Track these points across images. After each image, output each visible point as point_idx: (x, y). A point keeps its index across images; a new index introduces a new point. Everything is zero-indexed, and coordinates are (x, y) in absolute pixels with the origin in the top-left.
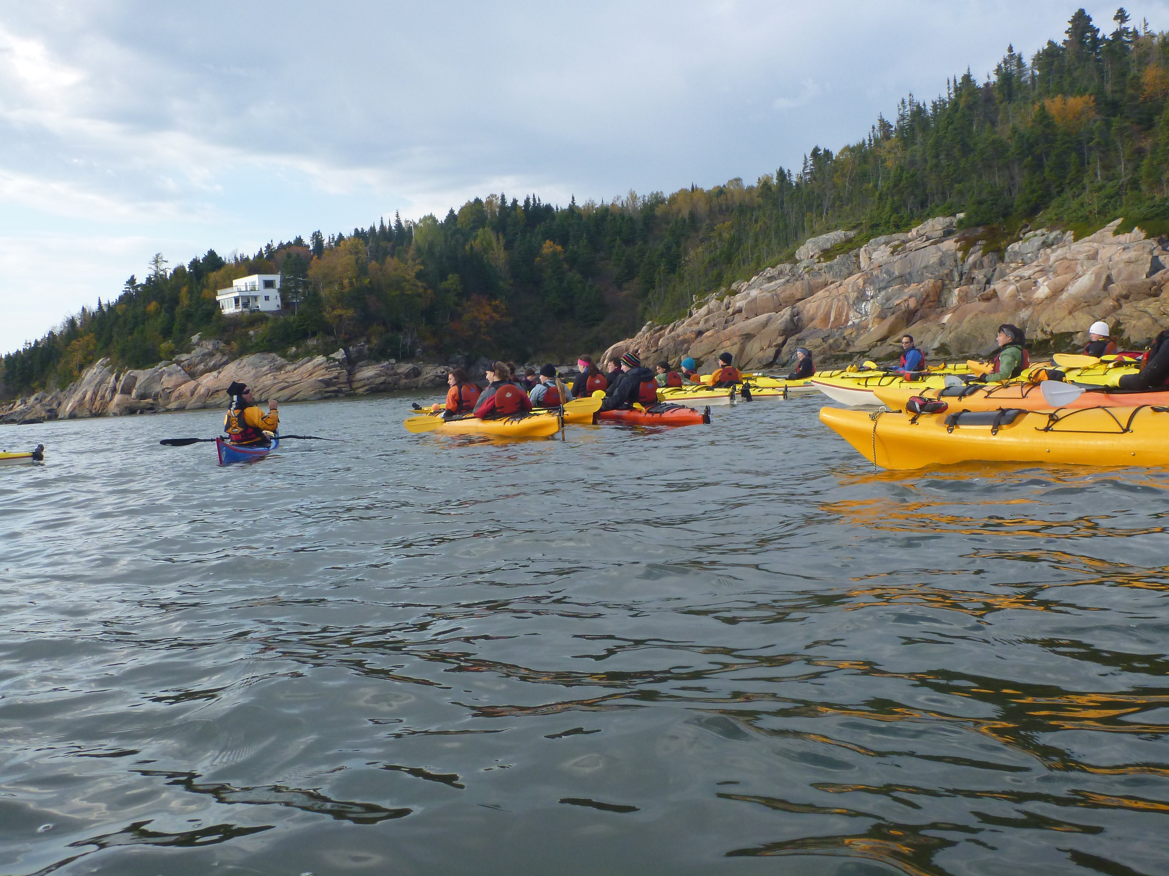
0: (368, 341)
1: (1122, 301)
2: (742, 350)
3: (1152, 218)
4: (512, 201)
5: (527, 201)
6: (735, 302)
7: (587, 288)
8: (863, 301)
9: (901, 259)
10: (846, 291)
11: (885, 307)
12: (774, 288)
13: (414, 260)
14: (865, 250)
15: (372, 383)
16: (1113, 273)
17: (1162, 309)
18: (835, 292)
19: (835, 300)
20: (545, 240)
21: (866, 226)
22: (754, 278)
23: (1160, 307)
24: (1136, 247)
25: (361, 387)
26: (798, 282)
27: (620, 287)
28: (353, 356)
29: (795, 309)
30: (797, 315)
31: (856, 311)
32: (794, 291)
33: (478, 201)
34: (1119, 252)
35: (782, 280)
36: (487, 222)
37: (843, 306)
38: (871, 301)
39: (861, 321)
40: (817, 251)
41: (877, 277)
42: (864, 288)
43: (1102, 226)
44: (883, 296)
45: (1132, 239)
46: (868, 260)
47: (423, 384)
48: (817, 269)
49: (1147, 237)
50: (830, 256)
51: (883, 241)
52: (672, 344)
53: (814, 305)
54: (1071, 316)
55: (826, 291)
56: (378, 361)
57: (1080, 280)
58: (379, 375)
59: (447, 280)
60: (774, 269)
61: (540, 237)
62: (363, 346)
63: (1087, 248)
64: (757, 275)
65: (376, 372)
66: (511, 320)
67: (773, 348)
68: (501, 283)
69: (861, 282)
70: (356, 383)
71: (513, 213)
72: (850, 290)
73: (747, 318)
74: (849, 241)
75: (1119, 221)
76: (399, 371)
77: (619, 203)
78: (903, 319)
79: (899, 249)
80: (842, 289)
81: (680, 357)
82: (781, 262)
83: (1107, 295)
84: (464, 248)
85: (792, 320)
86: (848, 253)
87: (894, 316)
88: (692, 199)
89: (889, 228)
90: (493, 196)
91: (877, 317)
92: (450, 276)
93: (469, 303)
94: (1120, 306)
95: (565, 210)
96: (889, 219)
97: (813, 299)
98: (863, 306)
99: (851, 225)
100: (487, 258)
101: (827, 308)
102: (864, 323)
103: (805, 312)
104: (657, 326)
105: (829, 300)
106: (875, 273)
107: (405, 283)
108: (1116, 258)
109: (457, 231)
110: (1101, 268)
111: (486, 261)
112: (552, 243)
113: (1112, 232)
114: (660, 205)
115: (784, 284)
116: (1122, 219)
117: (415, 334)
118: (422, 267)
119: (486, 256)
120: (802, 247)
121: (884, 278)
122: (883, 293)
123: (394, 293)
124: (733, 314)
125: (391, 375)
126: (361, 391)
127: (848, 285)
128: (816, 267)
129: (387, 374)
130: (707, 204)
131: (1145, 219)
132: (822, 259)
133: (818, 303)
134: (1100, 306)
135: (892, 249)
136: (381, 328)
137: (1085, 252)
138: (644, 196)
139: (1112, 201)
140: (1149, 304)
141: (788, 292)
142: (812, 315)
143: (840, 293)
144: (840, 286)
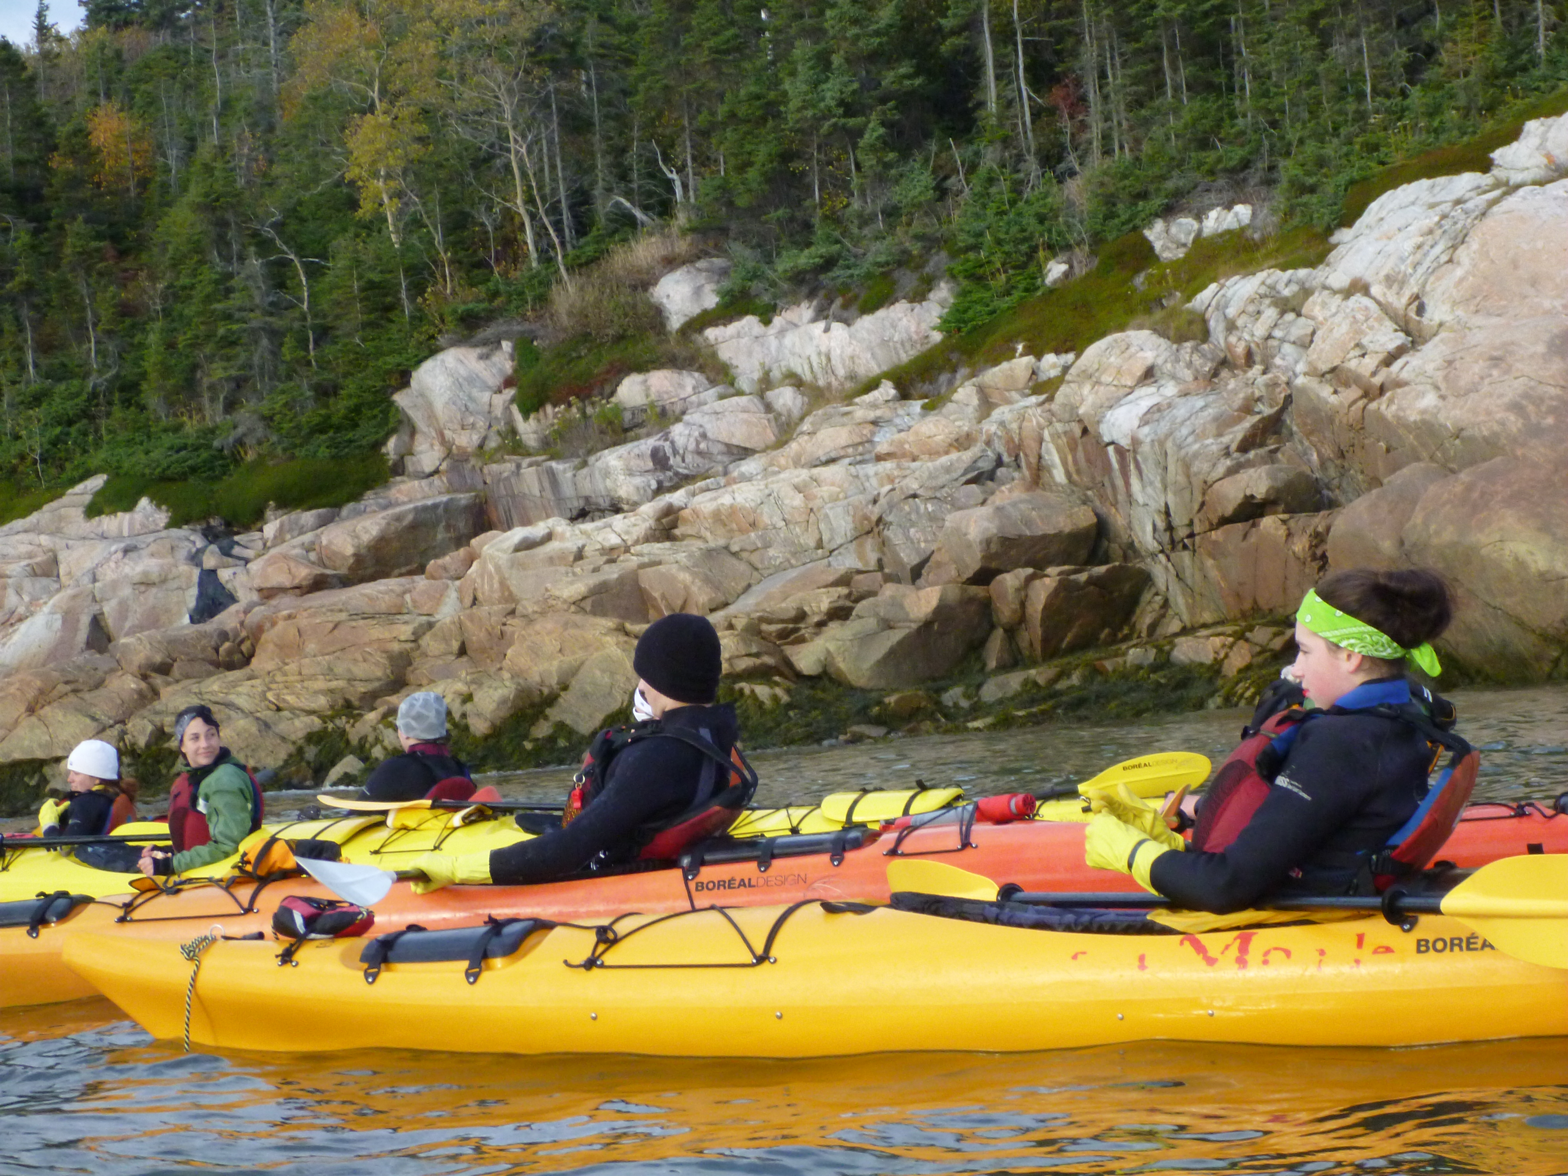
1: (158, 680)
3: (183, 477)
16: (106, 609)
17: (270, 696)
23: (264, 693)
24: (153, 548)
34: (114, 557)
43: (56, 491)
45: (138, 526)
49: (174, 523)
54: (34, 719)
57: (23, 627)
63: (24, 549)
75: (97, 482)
83: (114, 665)
94: (156, 693)
108: (108, 574)
110: (74, 597)
113: (81, 510)
116: (105, 477)
131: (165, 479)
134: (102, 691)
137: (19, 558)
139: (73, 430)
140: (234, 684)
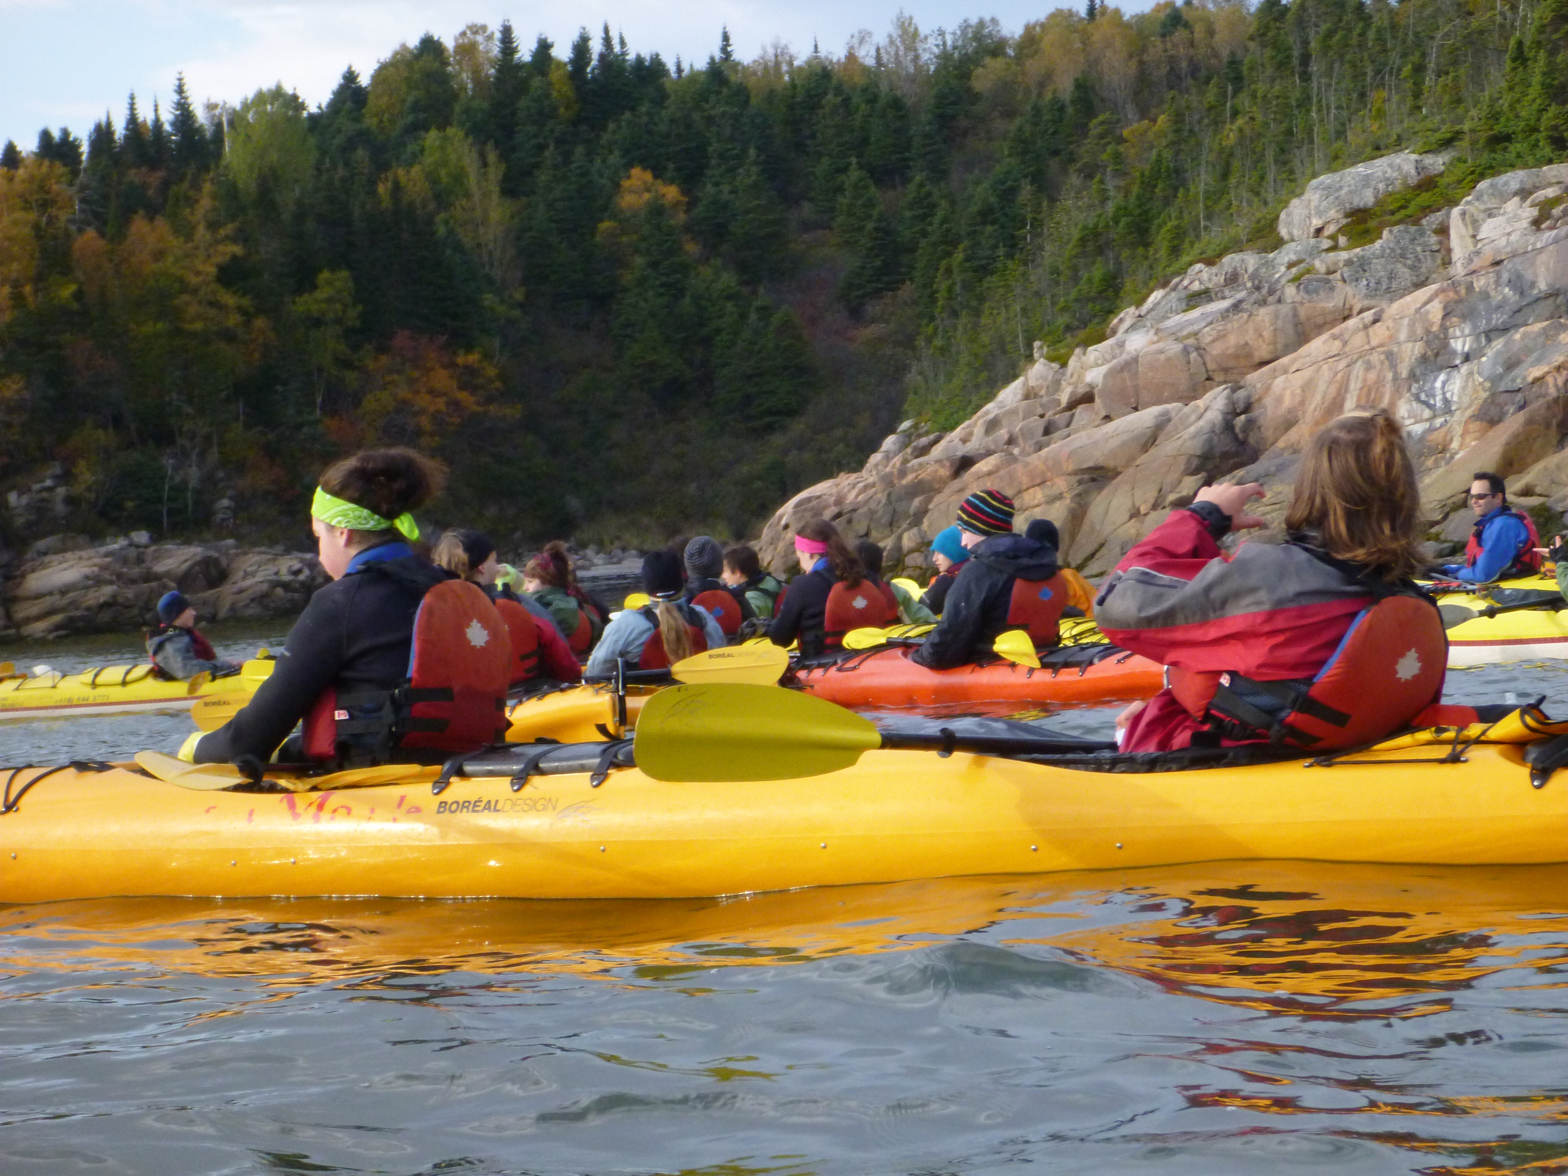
0: (66, 477)
2: (1078, 515)
4: (533, 46)
5: (581, 48)
6: (1084, 368)
7: (753, 316)
8: (1441, 369)
9: (1556, 241)
10: (1393, 338)
11: (1502, 388)
12: (1196, 327)
13: (213, 226)
14: (1463, 214)
15: (74, 604)
18: (1358, 340)
19: (1360, 363)
20: (629, 165)
21: (1474, 143)
22: (1156, 295)
25: (39, 617)
26: (1263, 311)
27: (856, 313)
28: (20, 521)
29: (1241, 394)
30: (1247, 409)
31: (1418, 399)
32: (1250, 337)
33: (430, 46)
35: (1225, 304)
36: (457, 108)
37: (1379, 383)
38: (1464, 369)
39: (1431, 430)
40: (1333, 214)
41: (1485, 296)
42: (1444, 328)
44: (1498, 353)
46: (1470, 241)
47: (233, 608)
48: (1323, 269)
50: (1367, 231)
51: (1514, 186)
52: (882, 497)
53: (1298, 380)
55: (1335, 337)
56: (96, 536)
58: (97, 581)
59: (314, 287)
60: (1214, 269)
61: (615, 158)
62: (50, 489)
64: (1164, 285)
65: (87, 571)
66: (513, 412)
67: (1167, 511)
68: (489, 299)
69: (1435, 311)
70: (27, 604)
71: (536, 82)
72: (1403, 336)
73: (1108, 418)
74: (1428, 183)
76: (160, 567)
77: (867, 56)
78: (1548, 426)
79: (1557, 211)
80: (1379, 333)
81: (900, 538)
82: (1235, 246)
84: (373, 192)
85: (1228, 426)
86: (1417, 222)
87: (1521, 417)
88: (1086, 41)
89: (1536, 145)
90: (477, 29)
91: (1475, 417)
92: (325, 275)
93: (384, 359)
95: (700, 73)
96: (1538, 120)
97: (1294, 361)
98: (1438, 384)
99: (1438, 135)
100: (446, 223)
101: (1333, 390)
102: (1437, 437)
103: (1268, 401)
104: (927, 433)
105: (1342, 365)
106: (1479, 283)
107: (185, 298)
109: (362, 137)
111: (442, 230)
112: (648, 176)
114: (988, 60)
115: (1225, 315)
117: (213, 456)
118: (237, 249)
119: (442, 216)
120: (1295, 202)
121: (1505, 299)
122: (1498, 344)
123: (148, 329)
124: (1072, 405)
125: (133, 581)
126: (38, 628)
127: (1397, 320)
128: (1320, 265)
129: (120, 576)
130: (1131, 56)
132: (1342, 240)
133: (1306, 374)
135: (1535, 212)
136: (104, 437)
138: (942, 33)
141: (1232, 340)
142: (1290, 411)
143: (1374, 342)
144: (1375, 321)
